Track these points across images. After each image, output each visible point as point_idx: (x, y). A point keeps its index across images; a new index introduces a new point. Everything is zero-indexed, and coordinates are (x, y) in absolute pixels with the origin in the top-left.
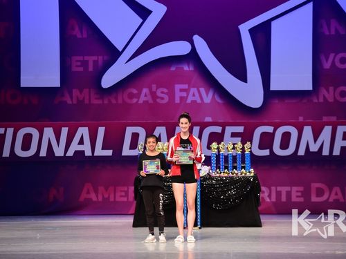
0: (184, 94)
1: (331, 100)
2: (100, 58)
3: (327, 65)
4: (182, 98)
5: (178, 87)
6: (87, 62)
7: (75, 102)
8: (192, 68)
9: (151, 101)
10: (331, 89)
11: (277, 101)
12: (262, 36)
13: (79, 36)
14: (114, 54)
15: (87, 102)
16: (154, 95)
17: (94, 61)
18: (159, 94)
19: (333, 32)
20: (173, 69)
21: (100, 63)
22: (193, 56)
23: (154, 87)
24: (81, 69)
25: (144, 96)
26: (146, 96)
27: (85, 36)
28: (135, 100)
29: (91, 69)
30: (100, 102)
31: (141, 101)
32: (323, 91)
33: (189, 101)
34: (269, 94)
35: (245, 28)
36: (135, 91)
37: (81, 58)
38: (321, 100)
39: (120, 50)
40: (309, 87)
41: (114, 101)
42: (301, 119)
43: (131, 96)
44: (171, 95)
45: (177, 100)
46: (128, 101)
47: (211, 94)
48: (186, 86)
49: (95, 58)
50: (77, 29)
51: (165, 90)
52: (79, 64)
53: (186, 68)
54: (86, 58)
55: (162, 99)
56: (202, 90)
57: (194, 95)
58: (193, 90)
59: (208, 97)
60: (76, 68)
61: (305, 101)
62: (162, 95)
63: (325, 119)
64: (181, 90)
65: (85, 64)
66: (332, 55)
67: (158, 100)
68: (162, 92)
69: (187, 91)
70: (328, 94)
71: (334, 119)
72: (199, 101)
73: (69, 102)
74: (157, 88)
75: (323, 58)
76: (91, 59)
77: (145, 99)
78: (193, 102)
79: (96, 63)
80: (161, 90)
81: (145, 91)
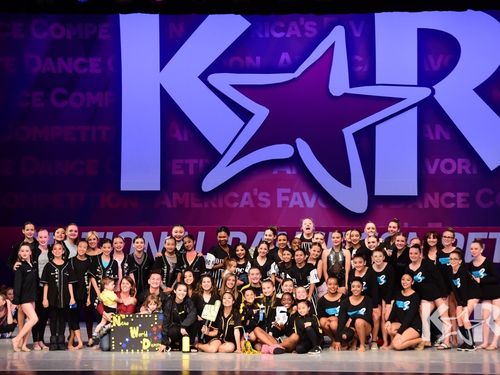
0: (286, 199)
1: (436, 206)
2: (201, 161)
3: (432, 171)
4: (284, 203)
5: (280, 191)
6: (188, 165)
7: (175, 205)
8: (294, 172)
9: (252, 206)
10: (437, 195)
11: (381, 207)
12: (366, 140)
13: (180, 139)
14: (214, 157)
15: (187, 206)
16: (255, 199)
17: (195, 165)
18: (260, 199)
19: (438, 137)
20: (275, 172)
21: (201, 165)
22: (296, 160)
23: (256, 190)
24: (182, 172)
25: (246, 200)
26: (247, 200)
27: (186, 139)
28: (236, 205)
29: (191, 172)
30: (199, 206)
31: (242, 206)
32: (428, 197)
33: (291, 206)
34: (373, 200)
35: (348, 132)
36: (236, 195)
37: (181, 161)
38: (427, 206)
39: (222, 153)
40: (414, 192)
41: (214, 205)
42: (406, 225)
43: (232, 200)
44: (273, 199)
45: (279, 205)
46: (228, 205)
47: (314, 199)
48: (288, 191)
49: (195, 161)
50: (178, 131)
51: (267, 195)
52: (179, 167)
53: (288, 172)
54: (187, 161)
55: (264, 203)
56: (305, 195)
57: (296, 199)
58: (296, 194)
59: (311, 202)
60: (177, 171)
61: (410, 206)
62: (264, 200)
63: (430, 225)
64: (284, 195)
65: (185, 167)
66: (437, 161)
67: (260, 205)
68: (264, 197)
69: (289, 195)
70: (434, 200)
71: (439, 225)
72: (302, 206)
73: (170, 206)
74: (259, 192)
75: (428, 163)
76: (192, 162)
77: (247, 203)
78: (296, 206)
79: (196, 166)
80: (263, 194)
81: (246, 194)
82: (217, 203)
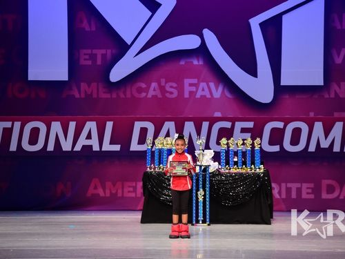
0: (193, 89)
1: (342, 96)
2: (109, 52)
3: (339, 61)
4: (191, 93)
5: (187, 81)
6: (96, 55)
7: (83, 96)
8: (201, 63)
9: (160, 96)
10: (343, 84)
11: (287, 97)
12: (273, 30)
13: (87, 29)
14: (122, 48)
15: (95, 96)
16: (162, 89)
17: (102, 55)
18: (168, 89)
20: (182, 63)
21: (109, 56)
22: (203, 50)
23: (163, 81)
24: (89, 63)
25: (153, 90)
26: (154, 90)
27: (94, 29)
28: (144, 95)
29: (99, 62)
30: (108, 96)
31: (150, 96)
32: (335, 87)
33: (198, 96)
34: (279, 90)
36: (143, 85)
37: (89, 51)
38: (333, 96)
39: (129, 44)
40: (320, 82)
41: (122, 96)
42: (312, 115)
43: (140, 90)
44: (181, 89)
45: (186, 95)
46: (136, 95)
47: (220, 89)
48: (195, 81)
49: (103, 51)
50: (85, 21)
51: (175, 85)
52: (87, 57)
53: (195, 62)
54: (95, 51)
55: (171, 93)
56: (212, 85)
57: (203, 90)
58: (203, 85)
59: (218, 92)
60: (84, 61)
61: (316, 96)
62: (172, 90)
63: (336, 115)
64: (191, 85)
65: (93, 57)
66: (343, 51)
67: (167, 95)
68: (171, 87)
69: (196, 85)
70: (340, 90)
72: (208, 96)
73: (77, 96)
74: (166, 83)
75: (334, 52)
76: (99, 53)
77: (154, 93)
78: (203, 97)
79: (104, 56)
80: (171, 84)
81: (154, 85)
82: (125, 93)
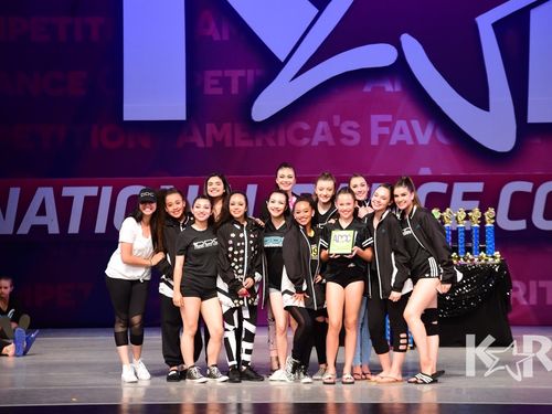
0: (386, 130)
2: (250, 72)
4: (382, 137)
5: (375, 119)
6: (229, 79)
7: (209, 144)
8: (398, 88)
9: (331, 142)
11: (538, 141)
12: (515, 34)
13: (216, 37)
14: (270, 66)
15: (228, 144)
16: (336, 133)
17: (240, 79)
18: (344, 131)
20: (367, 89)
21: (250, 80)
22: (401, 69)
23: (337, 119)
24: (219, 91)
25: (321, 133)
26: (323, 133)
27: (226, 37)
28: (305, 141)
29: (235, 91)
30: (248, 144)
31: (315, 143)
33: (393, 142)
34: (525, 129)
36: (305, 126)
37: (219, 73)
39: (282, 59)
41: (271, 143)
43: (300, 134)
44: (365, 132)
45: (374, 141)
46: (292, 140)
47: (429, 130)
48: (388, 118)
49: (241, 73)
50: (213, 25)
51: (355, 125)
52: (216, 82)
53: (389, 88)
54: (228, 73)
55: (350, 138)
56: (415, 124)
57: (401, 132)
58: (401, 124)
59: (425, 135)
60: (212, 89)
62: (350, 133)
64: (382, 124)
65: (225, 82)
67: (343, 141)
68: (350, 128)
69: (390, 125)
72: (410, 142)
73: (201, 144)
74: (341, 122)
76: (235, 75)
77: (322, 138)
78: (401, 143)
79: (242, 80)
80: (348, 123)
81: (322, 125)
82: (276, 138)
